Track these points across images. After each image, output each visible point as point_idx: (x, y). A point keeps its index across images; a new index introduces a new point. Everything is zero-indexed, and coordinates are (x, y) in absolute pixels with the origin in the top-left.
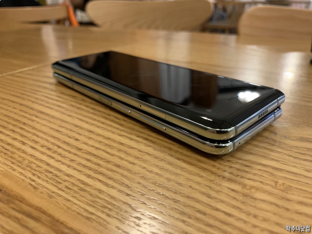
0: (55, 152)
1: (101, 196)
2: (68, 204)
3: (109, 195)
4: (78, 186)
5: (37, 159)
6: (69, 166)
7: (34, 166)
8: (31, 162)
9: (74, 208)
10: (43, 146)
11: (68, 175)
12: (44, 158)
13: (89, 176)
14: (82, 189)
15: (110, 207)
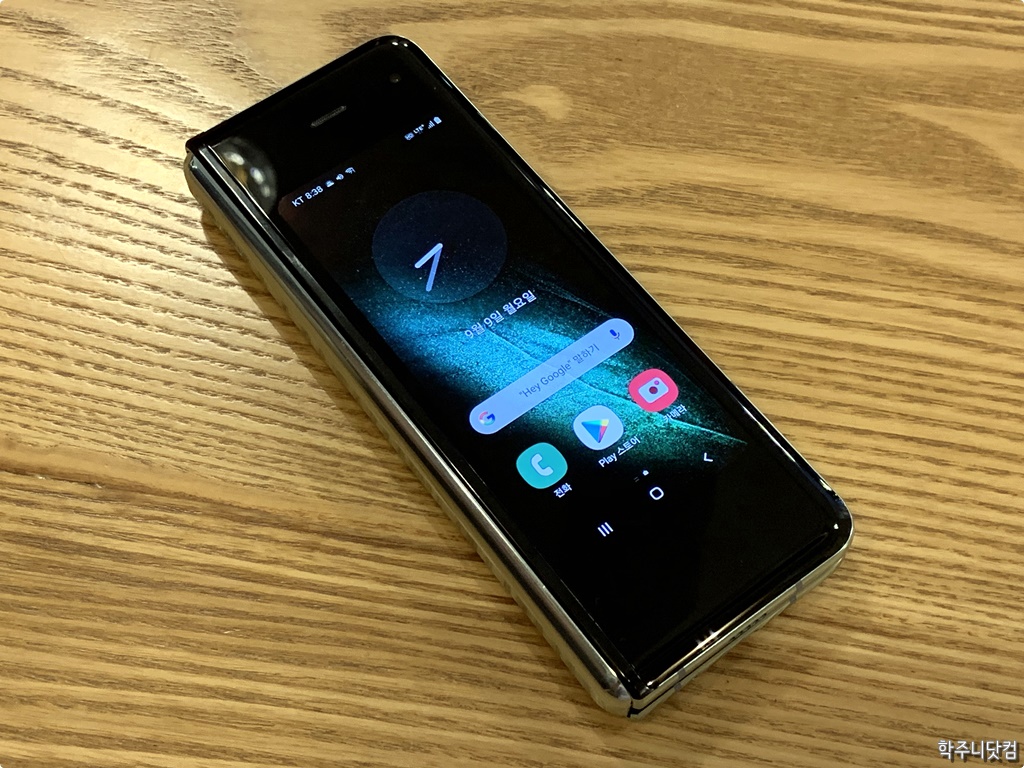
0: (119, 371)
1: (264, 444)
2: (221, 473)
3: (275, 438)
4: (216, 437)
5: (97, 400)
6: (171, 398)
7: (104, 417)
8: (91, 411)
9: (234, 477)
10: (81, 363)
11: (183, 419)
12: (108, 392)
13: (222, 410)
14: (224, 441)
15: (285, 458)
